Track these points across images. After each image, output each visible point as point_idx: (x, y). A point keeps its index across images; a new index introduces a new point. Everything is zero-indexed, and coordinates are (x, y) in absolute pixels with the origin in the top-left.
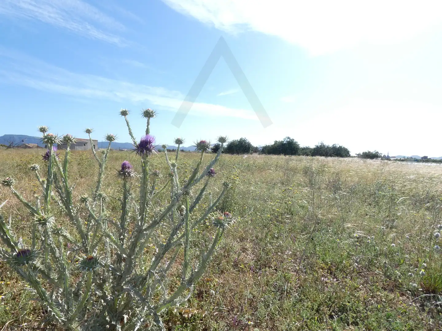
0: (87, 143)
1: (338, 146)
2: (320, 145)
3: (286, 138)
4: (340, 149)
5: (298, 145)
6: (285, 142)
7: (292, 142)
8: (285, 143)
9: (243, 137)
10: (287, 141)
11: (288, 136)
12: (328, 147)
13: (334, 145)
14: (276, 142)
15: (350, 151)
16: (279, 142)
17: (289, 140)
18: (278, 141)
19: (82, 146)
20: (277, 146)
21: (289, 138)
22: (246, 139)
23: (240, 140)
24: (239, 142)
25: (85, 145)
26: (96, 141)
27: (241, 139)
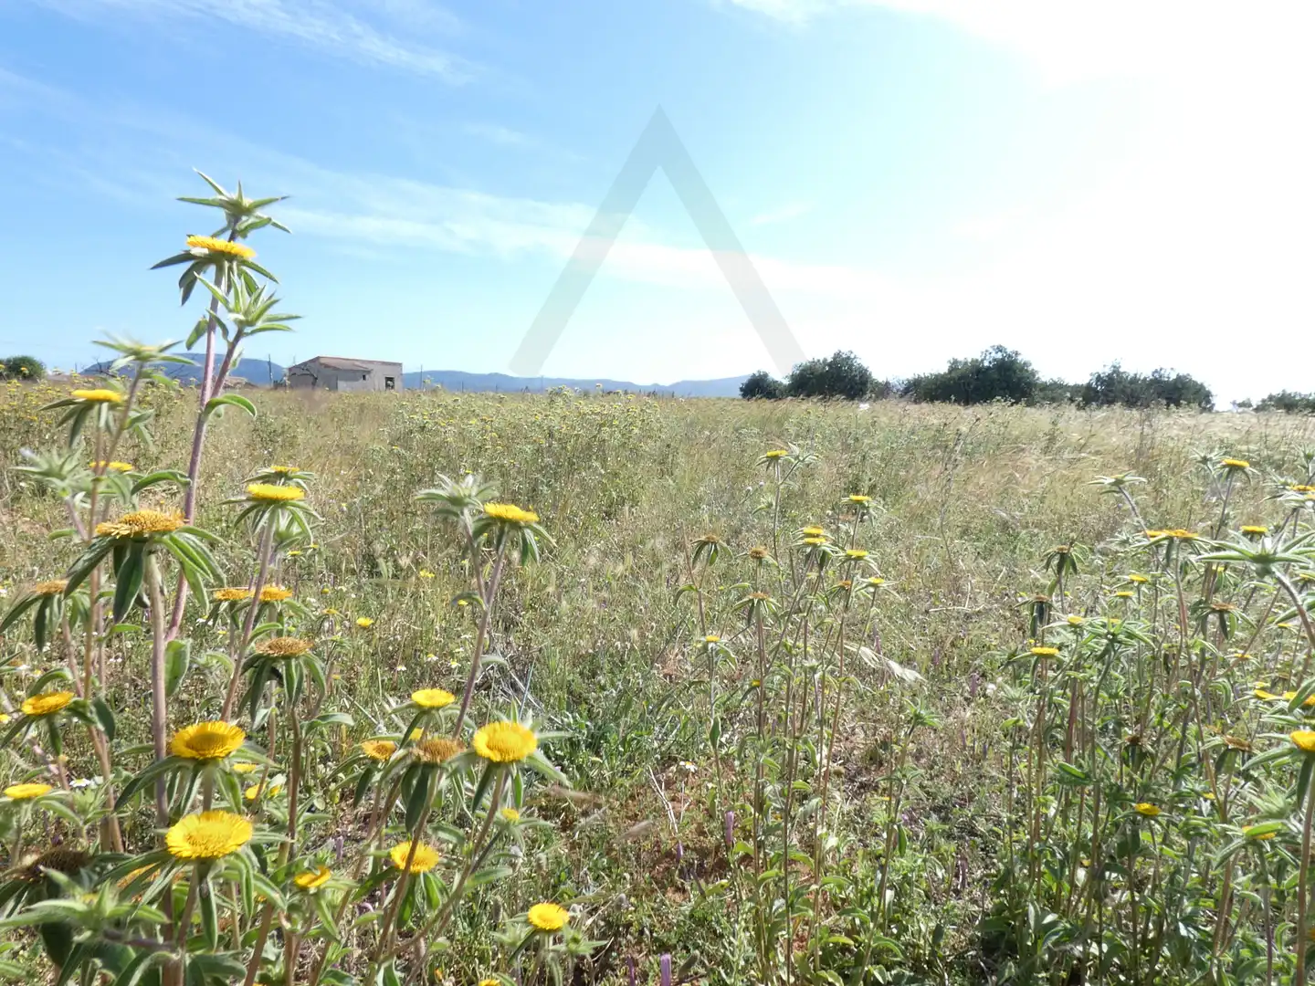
0: (369, 372)
1: (1173, 376)
2: (1108, 371)
3: (991, 350)
4: (1180, 386)
5: (1033, 373)
6: (986, 364)
7: (1014, 362)
8: (988, 368)
9: (845, 351)
10: (995, 360)
11: (997, 344)
12: (1134, 380)
13: (1156, 371)
14: (955, 362)
15: (1213, 393)
16: (966, 363)
17: (999, 356)
18: (961, 358)
19: (357, 380)
20: (960, 378)
21: (1000, 349)
22: (852, 356)
23: (834, 358)
24: (830, 365)
25: (364, 377)
26: (394, 364)
27: (837, 355)
